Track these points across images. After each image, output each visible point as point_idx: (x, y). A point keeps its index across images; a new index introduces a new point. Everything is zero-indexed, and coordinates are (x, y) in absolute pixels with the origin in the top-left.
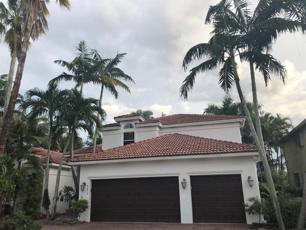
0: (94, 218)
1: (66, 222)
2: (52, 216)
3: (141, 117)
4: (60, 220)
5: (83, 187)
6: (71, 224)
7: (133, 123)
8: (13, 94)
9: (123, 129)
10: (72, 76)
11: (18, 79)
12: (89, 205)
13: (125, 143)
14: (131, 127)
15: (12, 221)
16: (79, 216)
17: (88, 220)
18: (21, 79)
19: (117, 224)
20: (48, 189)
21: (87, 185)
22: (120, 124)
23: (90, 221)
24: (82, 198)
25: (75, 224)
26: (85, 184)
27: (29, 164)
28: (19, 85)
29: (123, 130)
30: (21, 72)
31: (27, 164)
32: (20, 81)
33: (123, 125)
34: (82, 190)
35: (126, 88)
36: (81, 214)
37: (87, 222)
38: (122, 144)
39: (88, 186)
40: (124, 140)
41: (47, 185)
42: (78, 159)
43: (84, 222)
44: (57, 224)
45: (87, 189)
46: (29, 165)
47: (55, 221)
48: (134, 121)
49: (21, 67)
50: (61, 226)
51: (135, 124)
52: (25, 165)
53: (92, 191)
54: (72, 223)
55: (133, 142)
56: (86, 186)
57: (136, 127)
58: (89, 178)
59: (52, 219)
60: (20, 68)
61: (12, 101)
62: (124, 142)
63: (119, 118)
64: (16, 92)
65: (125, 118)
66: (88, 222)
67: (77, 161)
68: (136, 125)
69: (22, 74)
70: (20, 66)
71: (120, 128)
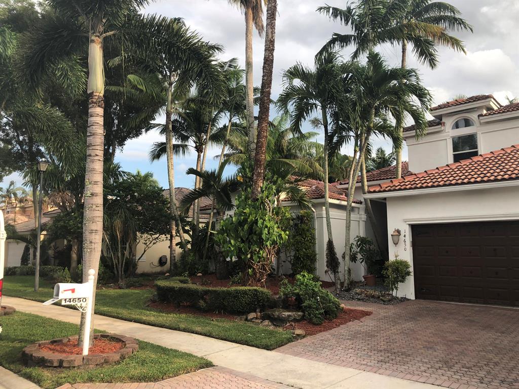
0: (420, 292)
1: (373, 297)
2: (346, 285)
3: (492, 100)
4: (362, 292)
5: (395, 238)
6: (384, 301)
7: (473, 116)
8: (265, 78)
9: (450, 130)
10: (351, 36)
11: (269, 51)
12: (411, 269)
13: (457, 158)
14: (467, 123)
15: (296, 290)
16: (397, 288)
17: (411, 296)
18: (273, 50)
19: (477, 309)
20: (332, 239)
21: (402, 233)
22: (443, 121)
23: (414, 299)
24: (396, 257)
25: (389, 301)
26: (399, 232)
27: (288, 200)
28: (272, 61)
29: (449, 132)
30: (272, 37)
31: (285, 201)
32: (272, 55)
33: (449, 122)
34: (396, 244)
35: (453, 44)
36: (400, 285)
37: (410, 299)
38: (451, 160)
39: (405, 236)
40: (454, 152)
41: (330, 233)
42: (381, 188)
43: (404, 300)
44: (359, 300)
45: (405, 241)
46: (290, 202)
47: (353, 292)
48: (476, 111)
49: (272, 29)
50: (366, 303)
51: (479, 116)
52: (283, 202)
53: (414, 244)
54: (385, 299)
55: (476, 154)
56: (402, 237)
57: (481, 124)
58: (406, 222)
59: (348, 290)
60: (270, 31)
61: (264, 92)
62: (455, 155)
63: (441, 108)
64: (269, 75)
65: (453, 107)
66: (412, 299)
67: (380, 192)
68: (481, 118)
69: (274, 40)
70: (269, 27)
71: (443, 128)
